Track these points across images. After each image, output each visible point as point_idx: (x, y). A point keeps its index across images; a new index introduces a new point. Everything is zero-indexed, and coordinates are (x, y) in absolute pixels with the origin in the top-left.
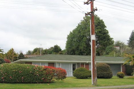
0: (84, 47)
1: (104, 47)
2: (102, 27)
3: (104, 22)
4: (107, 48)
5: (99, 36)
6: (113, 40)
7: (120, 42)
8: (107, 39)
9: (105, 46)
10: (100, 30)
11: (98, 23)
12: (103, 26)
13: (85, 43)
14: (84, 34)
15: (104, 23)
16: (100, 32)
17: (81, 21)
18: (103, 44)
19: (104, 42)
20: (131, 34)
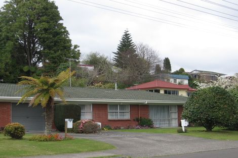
0: (7, 64)
1: (53, 65)
2: (52, 19)
3: (57, 8)
4: (60, 67)
5: (44, 38)
6: (79, 50)
7: (98, 56)
8: (62, 48)
9: (55, 63)
10: (46, 25)
11: (44, 8)
12: (54, 16)
13: (9, 56)
14: (8, 34)
15: (58, 10)
16: (46, 30)
17: (5, 4)
18: (53, 58)
19: (55, 52)
20: (123, 39)
